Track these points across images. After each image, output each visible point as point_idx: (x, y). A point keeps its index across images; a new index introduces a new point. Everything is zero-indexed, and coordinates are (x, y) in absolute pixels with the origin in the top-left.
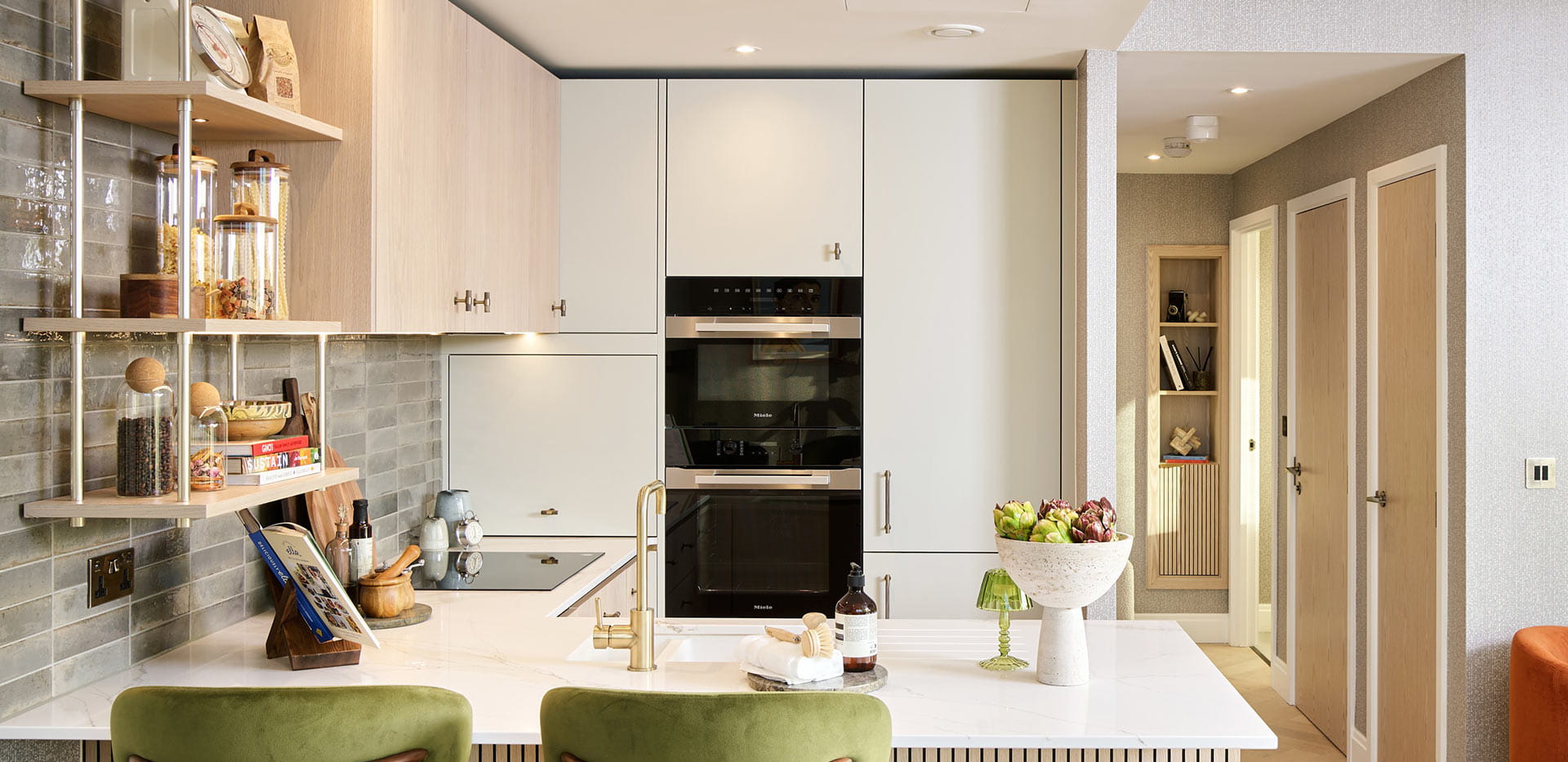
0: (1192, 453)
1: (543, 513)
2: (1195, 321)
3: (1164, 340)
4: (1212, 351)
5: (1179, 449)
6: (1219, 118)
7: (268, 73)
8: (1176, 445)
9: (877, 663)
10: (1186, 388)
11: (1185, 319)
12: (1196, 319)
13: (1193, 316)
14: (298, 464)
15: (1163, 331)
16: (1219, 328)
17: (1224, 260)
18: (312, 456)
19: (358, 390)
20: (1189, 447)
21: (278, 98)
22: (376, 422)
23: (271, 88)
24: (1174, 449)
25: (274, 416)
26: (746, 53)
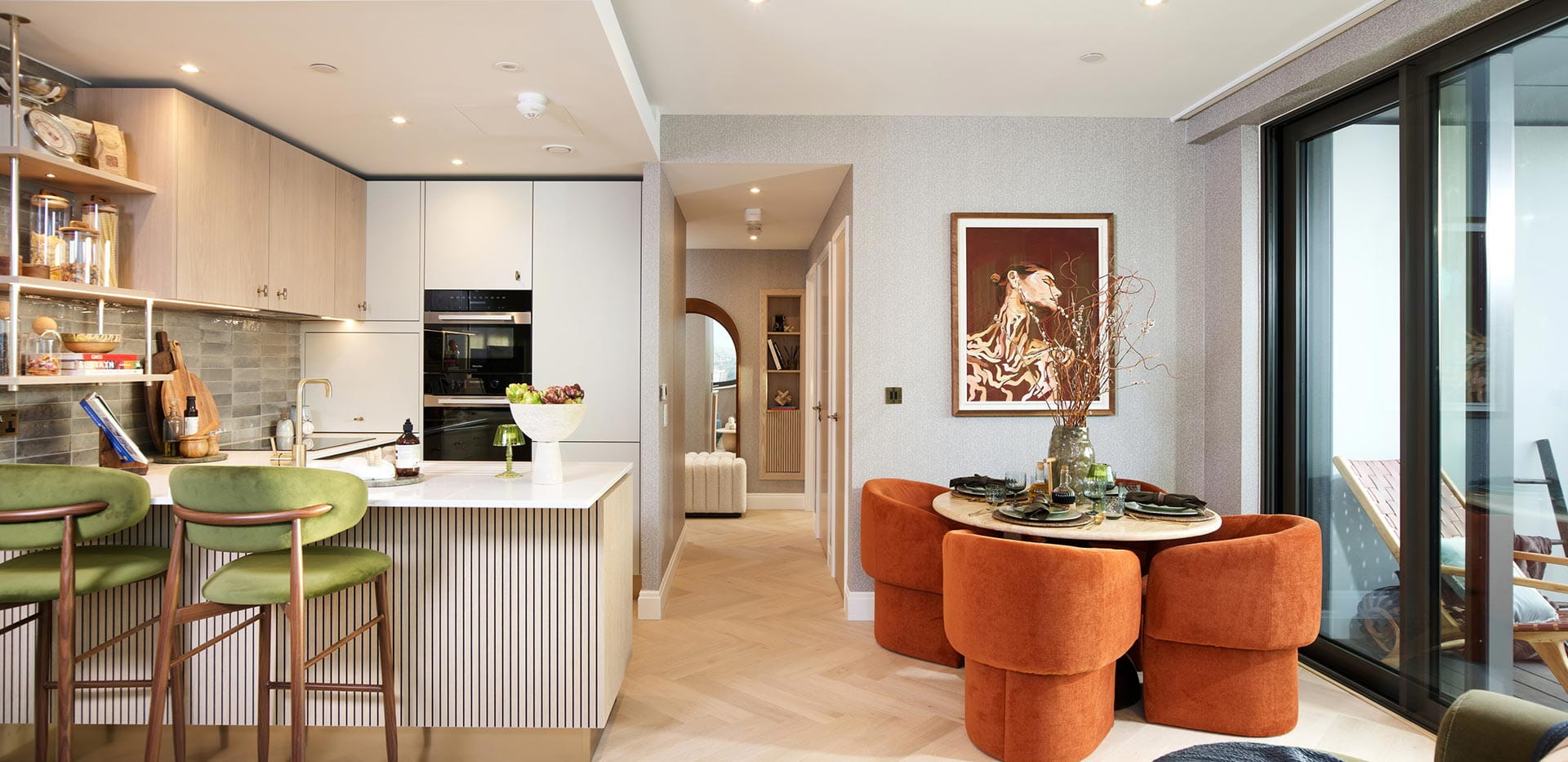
0: (786, 405)
1: (355, 419)
2: (788, 331)
3: (770, 341)
4: (798, 349)
5: (780, 403)
6: (762, 210)
7: (100, 153)
8: (778, 400)
9: (420, 472)
10: (783, 369)
11: (783, 331)
12: (788, 330)
13: (786, 328)
14: (122, 368)
15: (769, 337)
16: (801, 336)
17: (802, 298)
18: (135, 365)
19: (225, 345)
20: (785, 401)
21: (108, 167)
22: (240, 364)
23: (102, 161)
24: (777, 402)
25: (103, 341)
26: (457, 165)
